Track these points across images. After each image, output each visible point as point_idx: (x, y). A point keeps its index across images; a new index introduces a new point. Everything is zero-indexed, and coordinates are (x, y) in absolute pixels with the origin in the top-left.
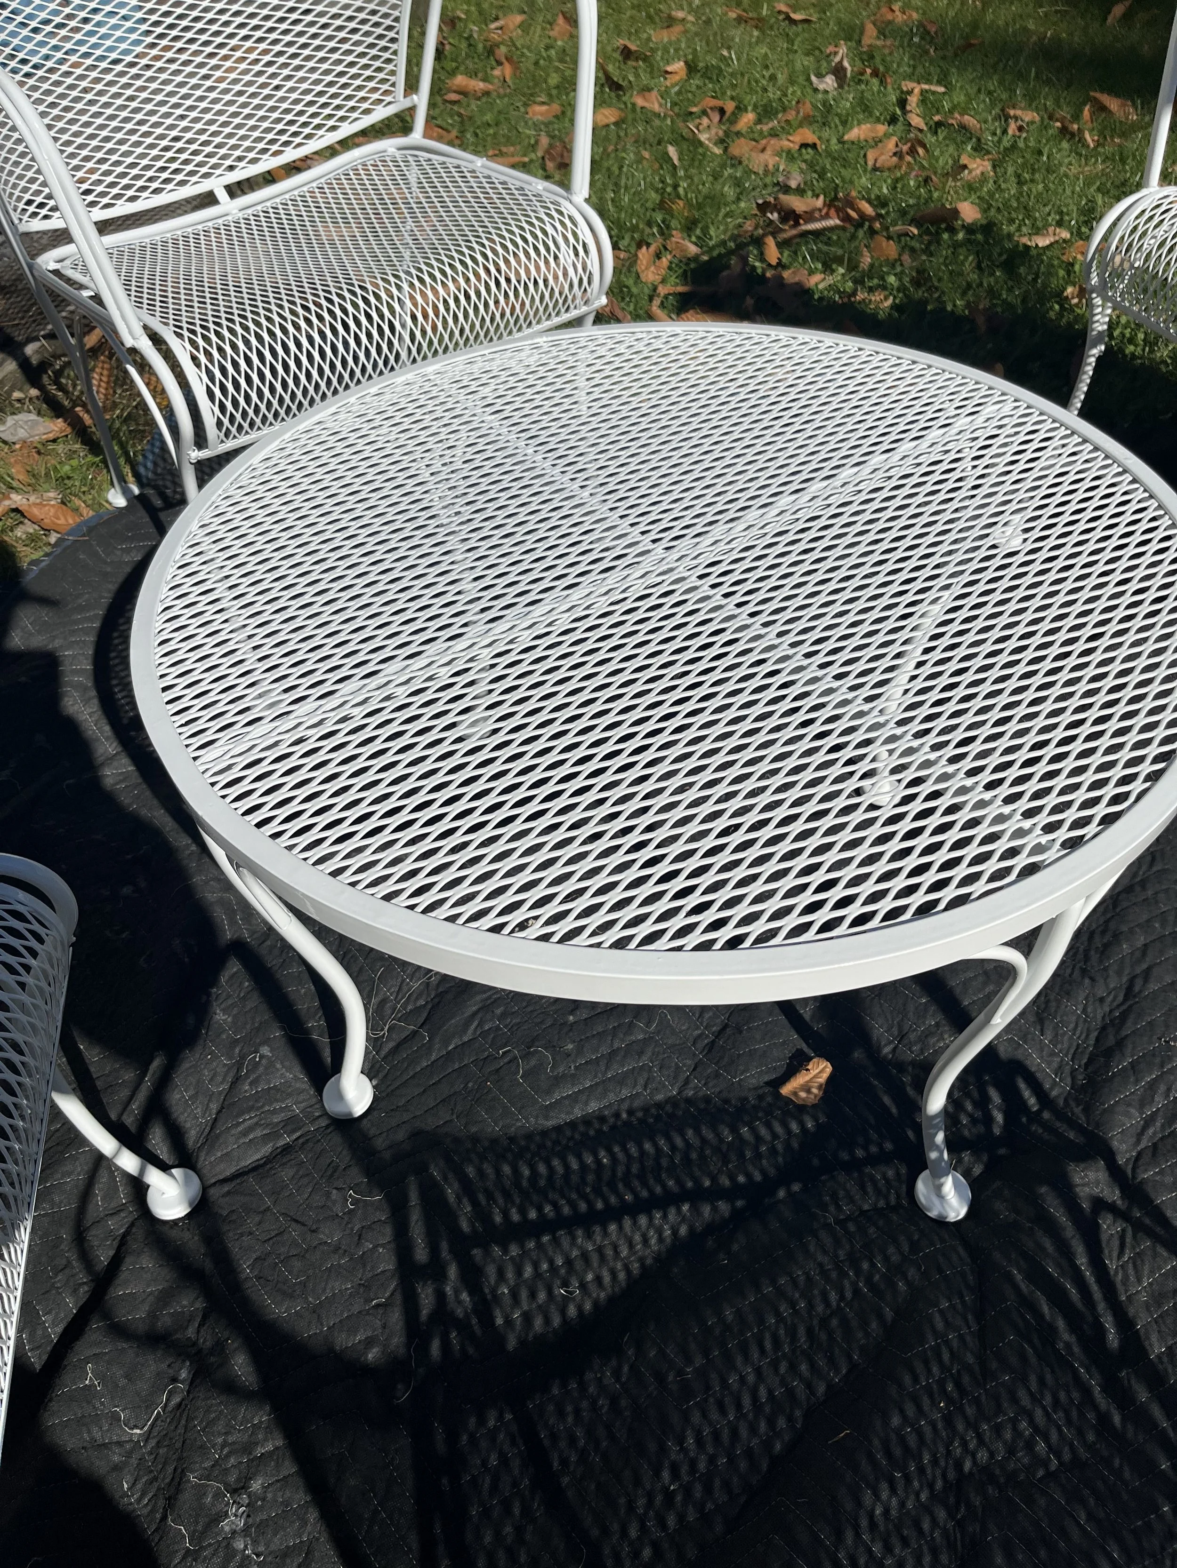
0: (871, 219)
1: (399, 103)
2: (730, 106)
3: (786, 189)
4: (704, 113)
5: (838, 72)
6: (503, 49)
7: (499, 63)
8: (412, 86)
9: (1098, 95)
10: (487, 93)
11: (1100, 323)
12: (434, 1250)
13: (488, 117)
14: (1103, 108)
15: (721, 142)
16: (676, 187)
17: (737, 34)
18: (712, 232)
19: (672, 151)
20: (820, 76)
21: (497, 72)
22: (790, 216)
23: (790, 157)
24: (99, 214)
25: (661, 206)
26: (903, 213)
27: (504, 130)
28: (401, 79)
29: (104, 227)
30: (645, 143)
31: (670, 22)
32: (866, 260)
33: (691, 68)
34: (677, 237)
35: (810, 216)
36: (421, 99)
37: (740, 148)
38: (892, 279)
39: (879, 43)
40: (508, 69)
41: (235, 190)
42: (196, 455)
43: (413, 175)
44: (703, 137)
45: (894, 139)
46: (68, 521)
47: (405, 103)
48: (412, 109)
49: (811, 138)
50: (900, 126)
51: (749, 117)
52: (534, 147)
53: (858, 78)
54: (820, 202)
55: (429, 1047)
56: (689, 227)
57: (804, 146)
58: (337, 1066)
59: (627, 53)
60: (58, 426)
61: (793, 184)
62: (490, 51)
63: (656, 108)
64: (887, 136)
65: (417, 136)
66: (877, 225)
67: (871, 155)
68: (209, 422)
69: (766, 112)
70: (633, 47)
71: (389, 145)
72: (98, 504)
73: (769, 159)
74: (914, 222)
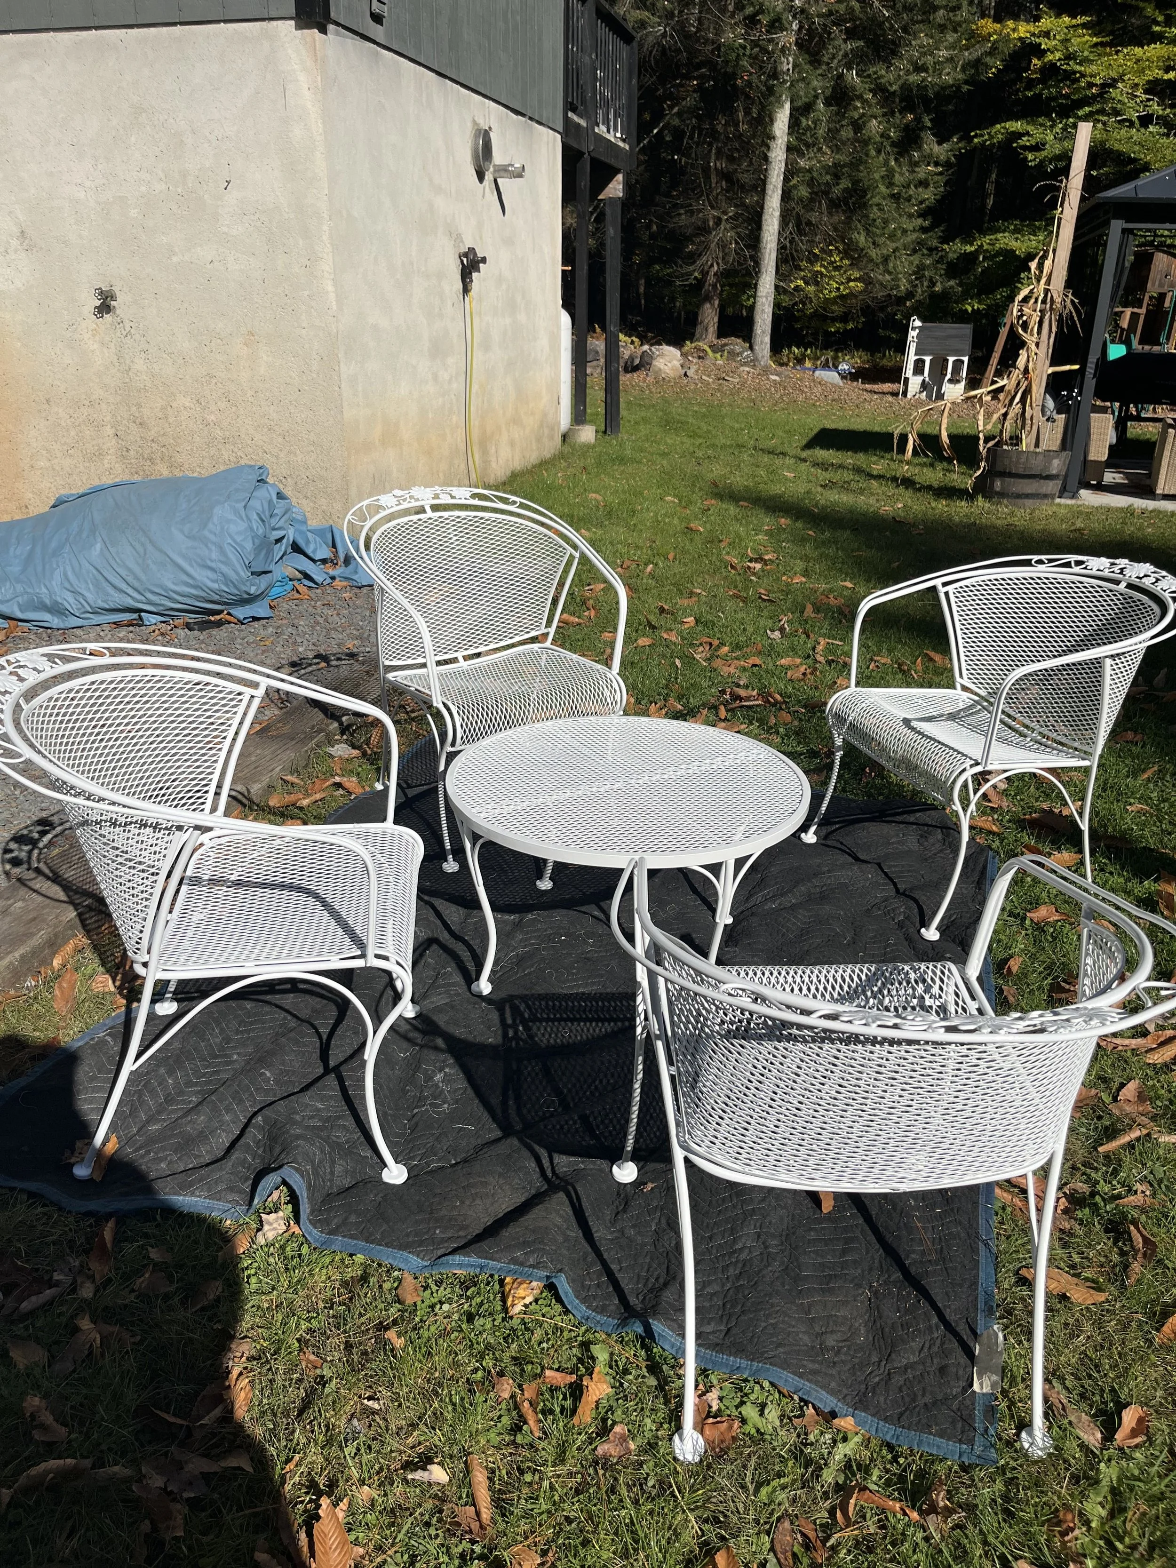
0: (781, 703)
1: (543, 630)
2: (716, 642)
3: (738, 686)
4: (701, 644)
5: (782, 630)
6: (591, 602)
7: (588, 609)
8: (549, 623)
9: (932, 654)
10: (580, 624)
11: (839, 742)
12: (514, 1020)
13: (579, 636)
14: (931, 659)
15: (708, 660)
16: (676, 679)
17: (730, 605)
18: (691, 700)
19: (678, 662)
20: (772, 631)
21: (586, 614)
22: (736, 697)
23: (744, 669)
24: (438, 658)
25: (667, 686)
26: (799, 701)
27: (587, 643)
28: (544, 621)
29: (439, 663)
30: (664, 656)
31: (691, 594)
32: (773, 721)
33: (697, 621)
34: (671, 700)
35: (748, 699)
36: (552, 630)
37: (717, 663)
38: (781, 730)
39: (813, 615)
40: (593, 612)
41: (466, 658)
42: (450, 749)
43: (544, 657)
44: (697, 657)
45: (804, 667)
46: (361, 791)
47: (546, 631)
48: (548, 634)
49: (758, 661)
50: (810, 661)
51: (725, 649)
52: (603, 653)
53: (794, 633)
54: (755, 693)
55: (517, 973)
56: (680, 698)
57: (755, 666)
58: (478, 978)
59: (662, 610)
60: (356, 752)
61: (742, 683)
62: (584, 603)
63: (674, 639)
64: (801, 664)
65: (548, 644)
66: (784, 706)
67: (789, 673)
68: (459, 736)
69: (737, 647)
70: (666, 607)
71: (535, 646)
72: (372, 787)
73: (732, 670)
74: (805, 707)
